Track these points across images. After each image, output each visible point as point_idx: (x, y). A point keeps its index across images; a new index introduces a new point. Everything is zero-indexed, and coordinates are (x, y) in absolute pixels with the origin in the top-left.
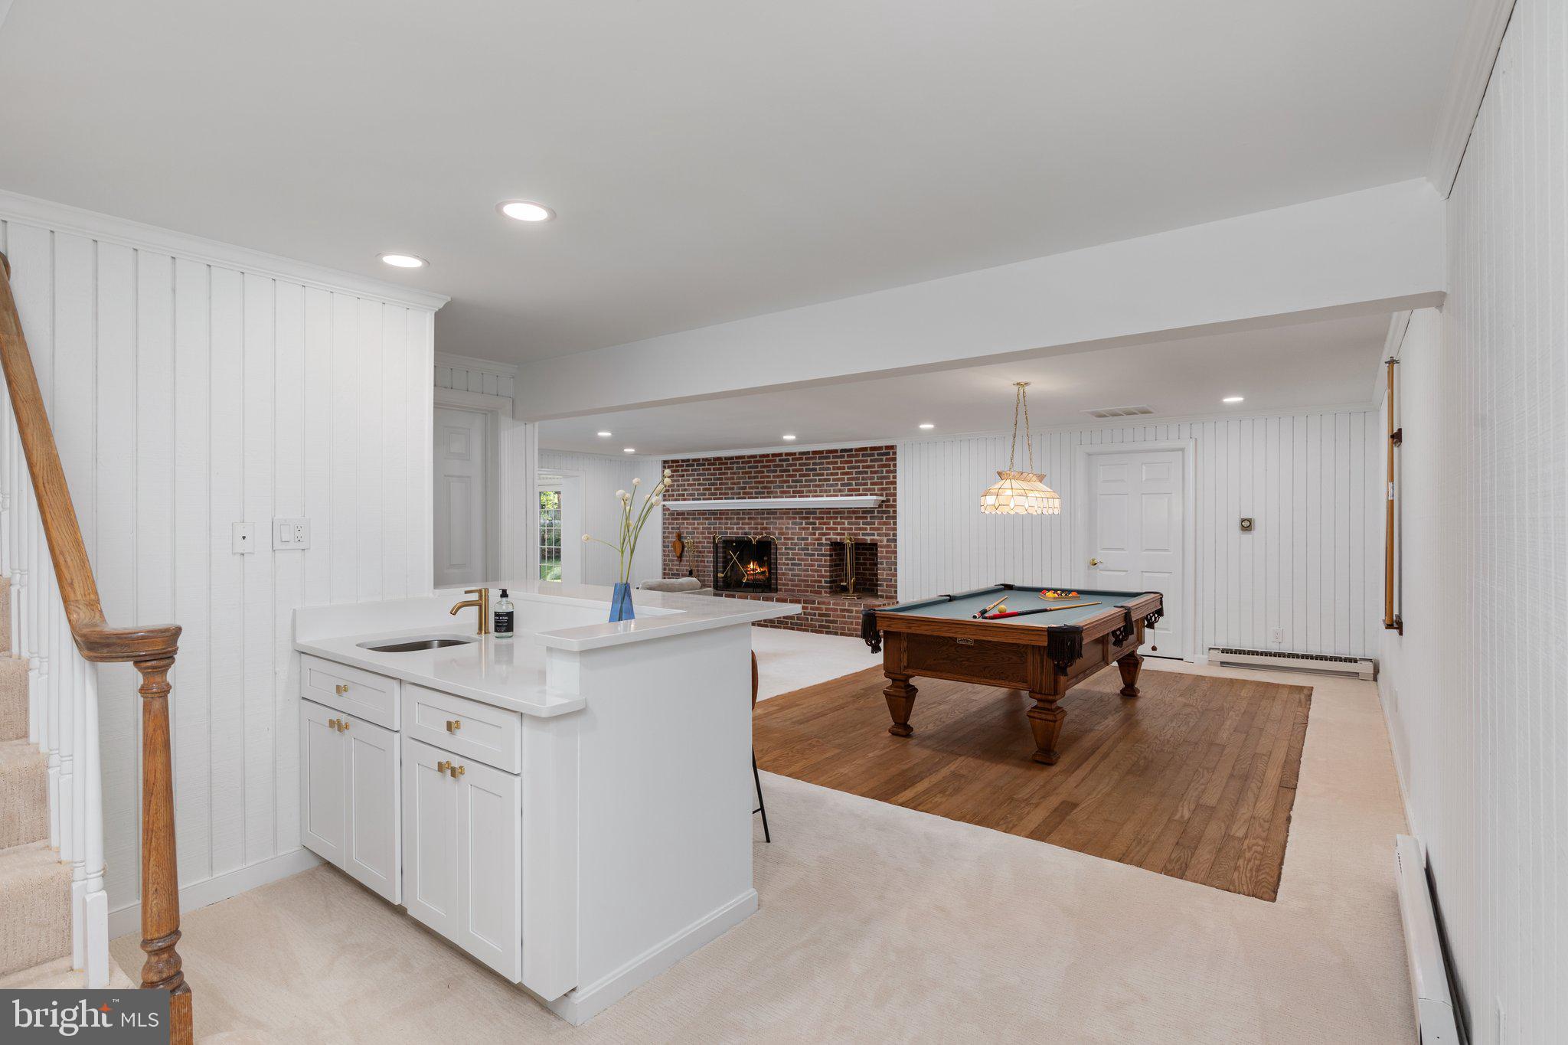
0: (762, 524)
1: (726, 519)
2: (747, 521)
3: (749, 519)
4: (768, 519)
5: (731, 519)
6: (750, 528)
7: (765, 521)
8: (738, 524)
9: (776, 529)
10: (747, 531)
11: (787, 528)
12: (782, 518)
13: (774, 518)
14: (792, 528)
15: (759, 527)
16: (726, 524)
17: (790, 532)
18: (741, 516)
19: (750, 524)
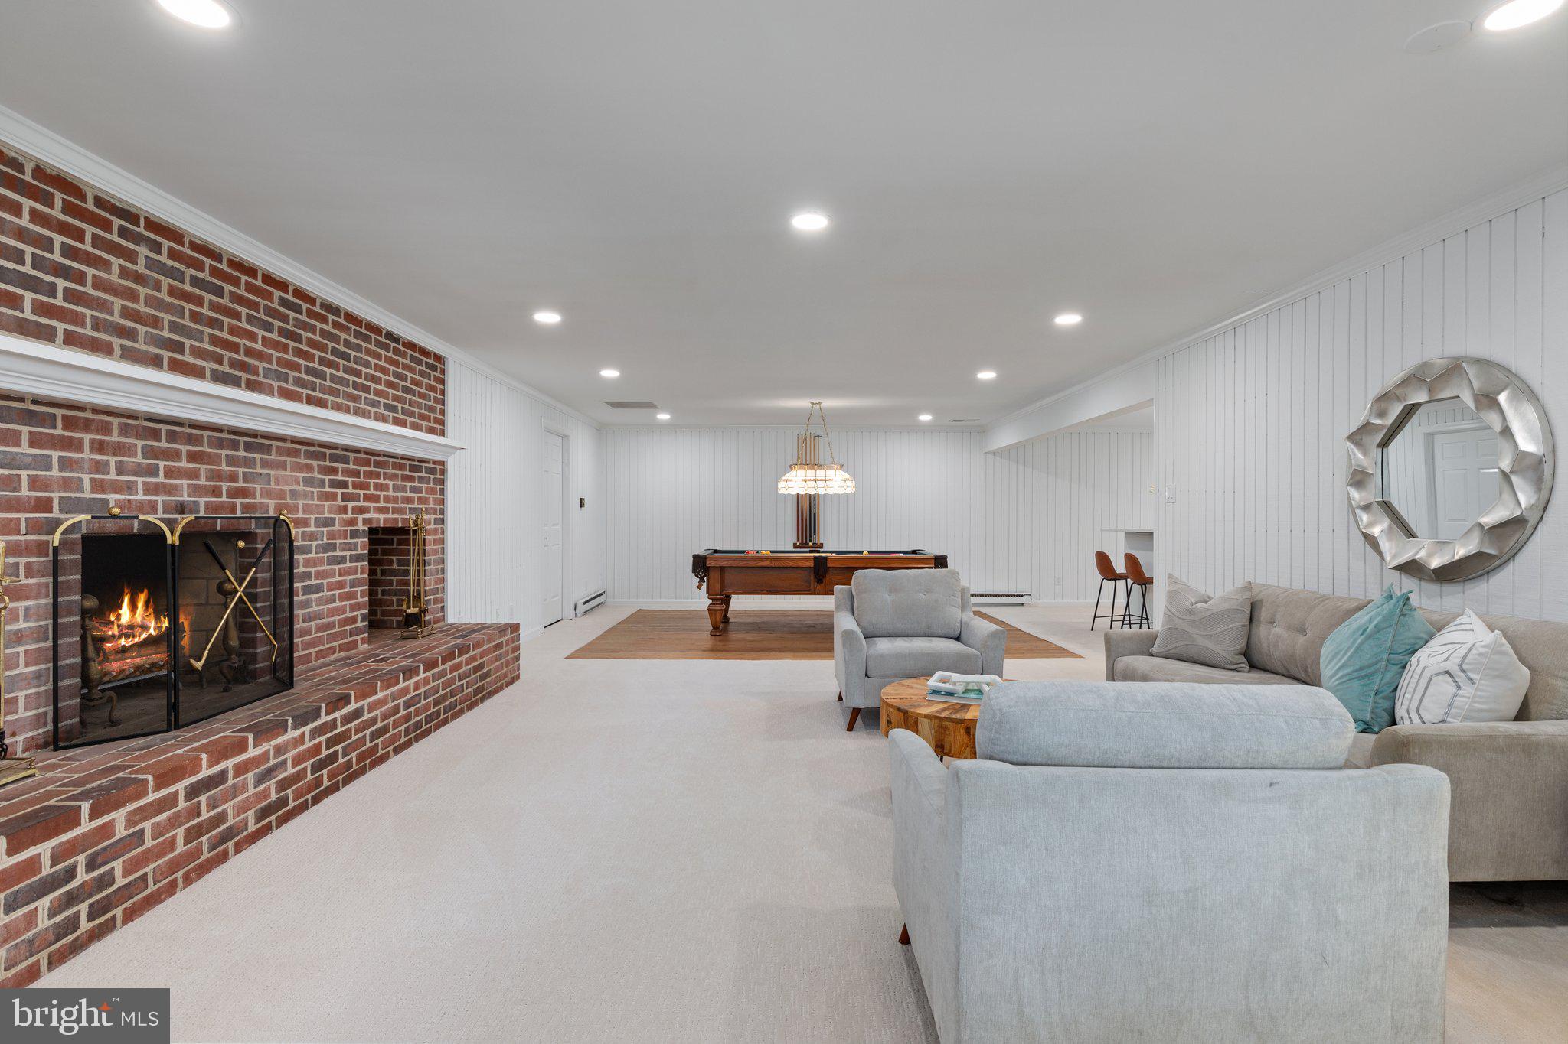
0: (233, 478)
1: (100, 447)
2: (183, 464)
3: (193, 457)
4: (249, 463)
5: (118, 449)
6: (196, 490)
7: (240, 470)
8: (152, 471)
9: (269, 494)
10: (185, 498)
11: (295, 494)
12: (282, 466)
13: (265, 464)
14: (306, 495)
15: (225, 486)
16: (100, 467)
17: (301, 503)
18: (164, 444)
19: (194, 475)
